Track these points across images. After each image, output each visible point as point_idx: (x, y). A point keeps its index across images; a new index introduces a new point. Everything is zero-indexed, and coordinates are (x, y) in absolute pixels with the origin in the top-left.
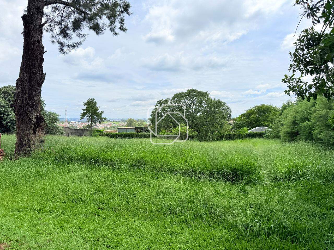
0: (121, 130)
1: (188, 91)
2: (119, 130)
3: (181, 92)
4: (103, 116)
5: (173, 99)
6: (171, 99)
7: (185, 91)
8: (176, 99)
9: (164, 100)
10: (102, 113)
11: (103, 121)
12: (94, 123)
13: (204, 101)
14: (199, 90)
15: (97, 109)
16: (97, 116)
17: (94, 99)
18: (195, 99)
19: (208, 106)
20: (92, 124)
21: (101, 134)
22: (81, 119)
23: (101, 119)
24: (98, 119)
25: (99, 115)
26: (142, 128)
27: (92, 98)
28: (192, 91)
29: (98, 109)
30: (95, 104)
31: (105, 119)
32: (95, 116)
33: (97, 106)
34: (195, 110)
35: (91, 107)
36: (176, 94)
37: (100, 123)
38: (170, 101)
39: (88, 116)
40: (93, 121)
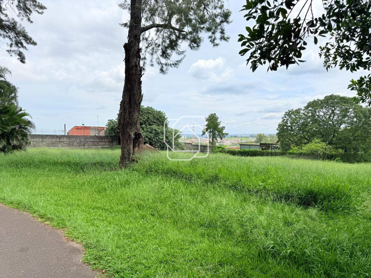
0: (244, 146)
1: (326, 97)
2: (242, 146)
3: (316, 100)
4: (224, 132)
5: (307, 108)
6: (303, 108)
7: (322, 98)
8: (310, 108)
9: (294, 110)
10: (223, 128)
11: (224, 137)
12: (215, 139)
13: (351, 110)
14: (341, 96)
15: (217, 125)
16: (218, 132)
17: (215, 114)
18: (337, 107)
19: (356, 116)
20: (213, 140)
21: (222, 150)
22: (202, 135)
23: (223, 134)
24: (220, 135)
25: (220, 131)
26: (269, 144)
27: (213, 113)
28: (332, 97)
29: (219, 125)
30: (217, 119)
31: (227, 134)
32: (216, 132)
33: (219, 121)
34: (338, 121)
35: (212, 122)
36: (310, 102)
37: (221, 139)
38: (302, 112)
39: (209, 132)
40: (214, 137)
